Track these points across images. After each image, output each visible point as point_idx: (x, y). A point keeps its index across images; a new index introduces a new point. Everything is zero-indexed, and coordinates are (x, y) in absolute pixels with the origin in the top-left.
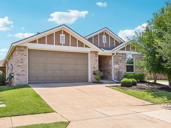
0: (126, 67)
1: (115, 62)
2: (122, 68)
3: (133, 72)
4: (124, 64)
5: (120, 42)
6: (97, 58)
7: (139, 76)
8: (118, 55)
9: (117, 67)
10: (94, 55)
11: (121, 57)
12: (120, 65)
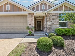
0: (58, 24)
1: (48, 20)
2: (54, 24)
3: (66, 27)
4: (56, 21)
5: (52, 6)
6: (33, 18)
7: (71, 31)
8: (51, 14)
9: (50, 23)
10: (31, 16)
11: (54, 16)
12: (53, 22)
